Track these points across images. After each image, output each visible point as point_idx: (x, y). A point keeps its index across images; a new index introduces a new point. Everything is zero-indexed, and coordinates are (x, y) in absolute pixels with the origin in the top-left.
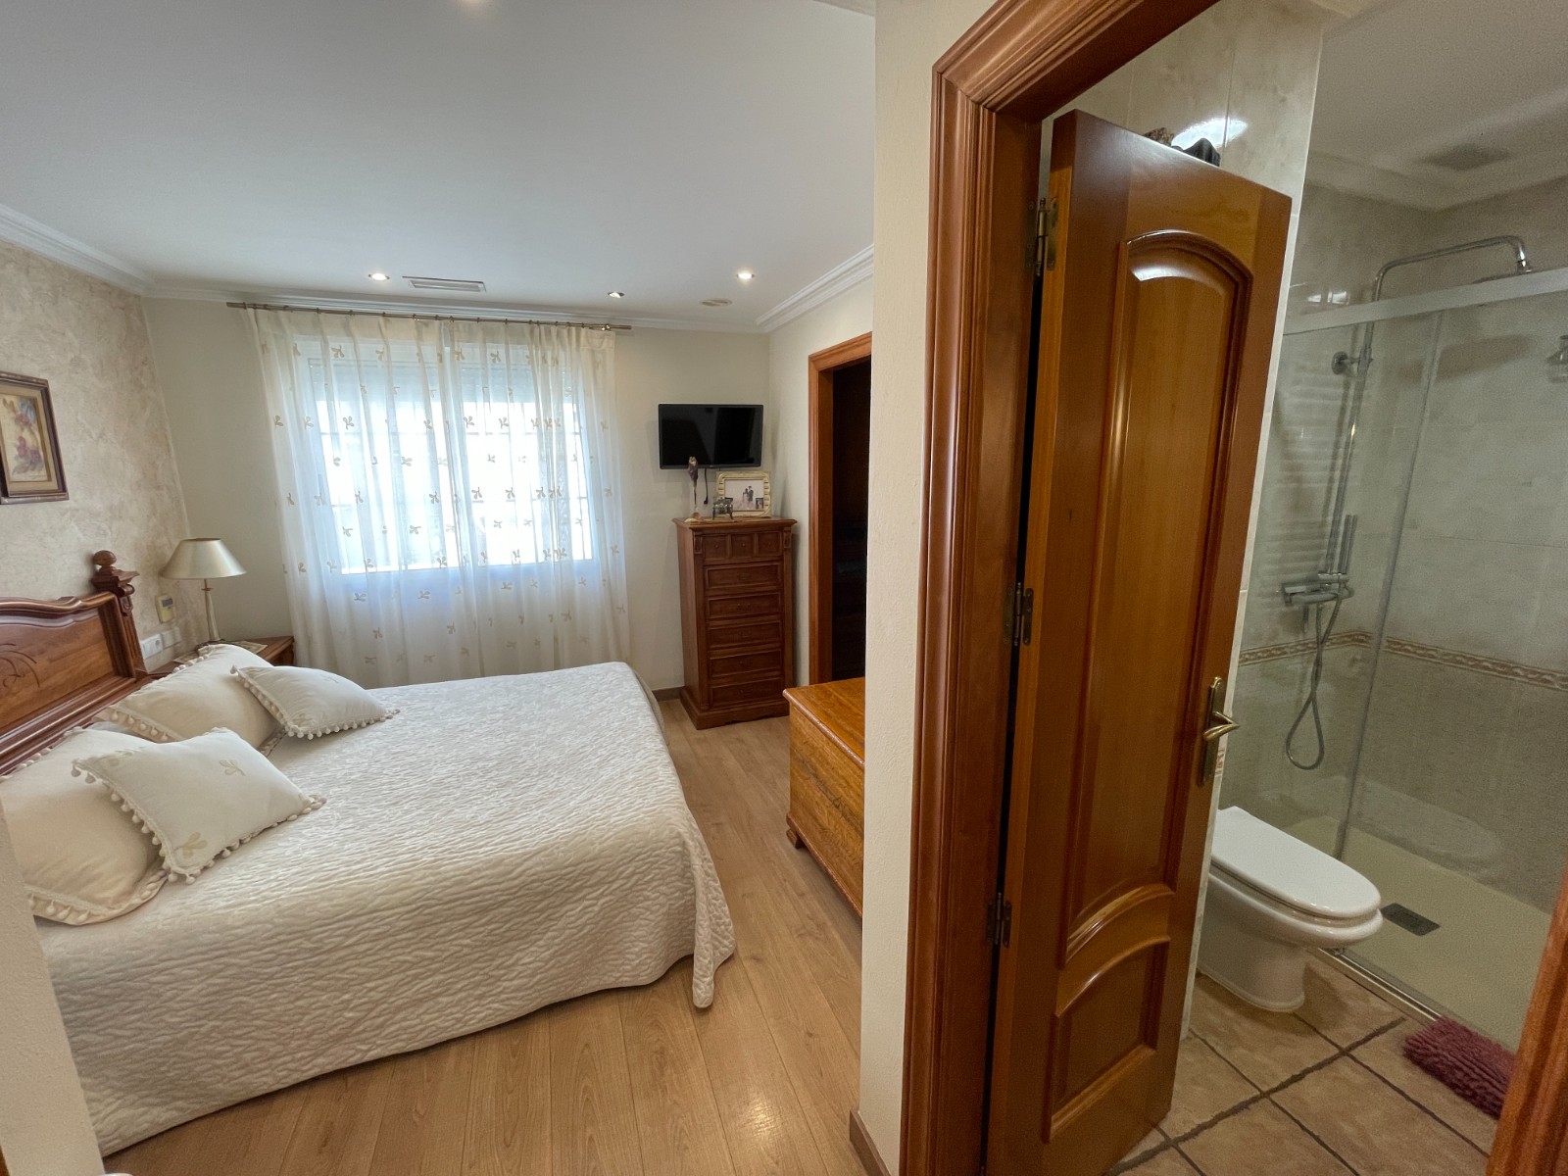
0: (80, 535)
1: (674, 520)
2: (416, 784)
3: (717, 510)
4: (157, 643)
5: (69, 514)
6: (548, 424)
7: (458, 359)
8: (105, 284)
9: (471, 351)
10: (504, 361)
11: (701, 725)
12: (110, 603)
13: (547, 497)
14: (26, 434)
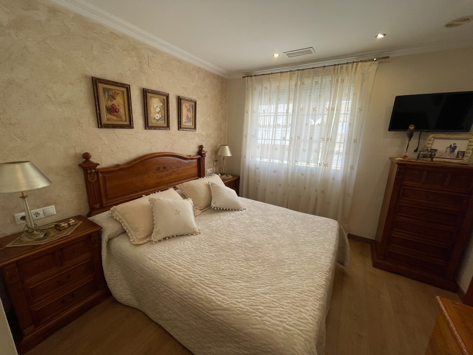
0: (198, 140)
1: (389, 158)
2: (224, 241)
3: (421, 155)
4: (211, 170)
5: (196, 135)
6: (333, 110)
7: (302, 85)
8: (218, 76)
9: (308, 82)
10: (319, 85)
11: (376, 265)
12: (200, 158)
13: (325, 141)
14: (189, 114)
